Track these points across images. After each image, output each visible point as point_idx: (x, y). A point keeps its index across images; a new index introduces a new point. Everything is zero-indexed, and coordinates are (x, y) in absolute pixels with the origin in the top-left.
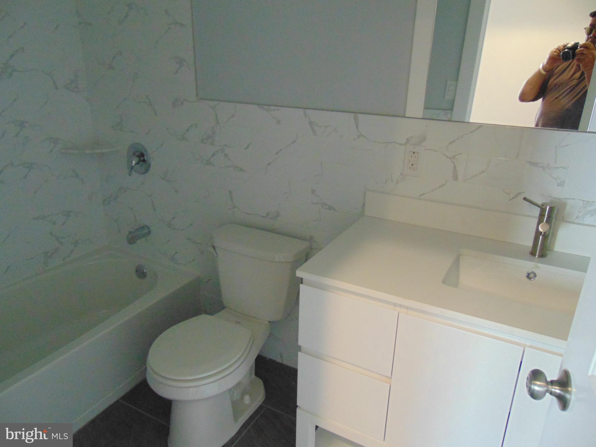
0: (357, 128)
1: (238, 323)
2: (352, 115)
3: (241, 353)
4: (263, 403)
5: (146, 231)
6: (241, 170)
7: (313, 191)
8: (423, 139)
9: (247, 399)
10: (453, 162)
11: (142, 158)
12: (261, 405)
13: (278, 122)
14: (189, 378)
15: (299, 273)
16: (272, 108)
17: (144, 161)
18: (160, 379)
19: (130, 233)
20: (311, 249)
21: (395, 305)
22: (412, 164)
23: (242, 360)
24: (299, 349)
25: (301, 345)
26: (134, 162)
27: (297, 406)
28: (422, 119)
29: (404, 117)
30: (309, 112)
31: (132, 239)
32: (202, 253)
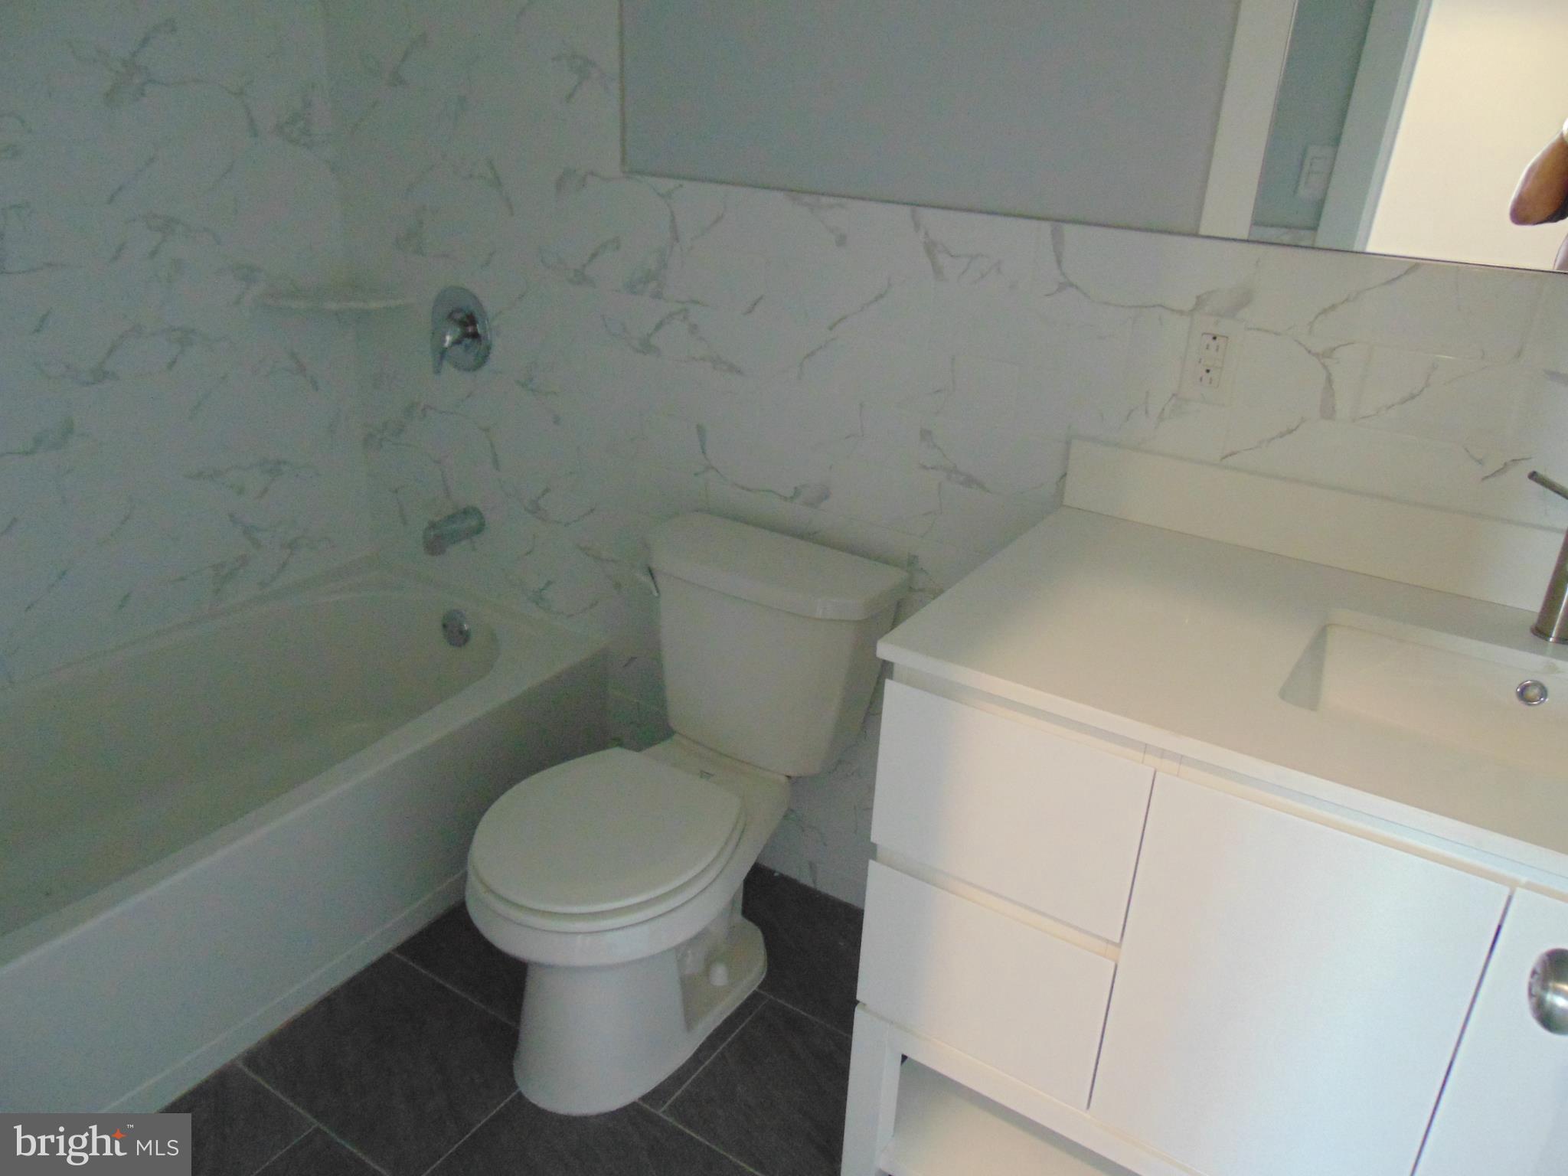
0: (1059, 262)
1: (704, 774)
2: (1046, 227)
3: (714, 853)
4: (760, 987)
5: (473, 522)
6: (732, 369)
7: (926, 434)
8: (1244, 299)
9: (720, 975)
10: (1325, 367)
11: (470, 329)
12: (754, 991)
13: (842, 241)
14: (576, 910)
15: (885, 650)
16: (824, 200)
17: (475, 336)
18: (501, 907)
19: (433, 525)
20: (911, 589)
21: (1146, 748)
22: (1206, 368)
23: (712, 874)
24: (871, 851)
25: (878, 843)
26: (448, 338)
27: (858, 1002)
28: (1247, 241)
29: (1196, 235)
30: (927, 215)
31: (436, 542)
32: (618, 586)
